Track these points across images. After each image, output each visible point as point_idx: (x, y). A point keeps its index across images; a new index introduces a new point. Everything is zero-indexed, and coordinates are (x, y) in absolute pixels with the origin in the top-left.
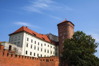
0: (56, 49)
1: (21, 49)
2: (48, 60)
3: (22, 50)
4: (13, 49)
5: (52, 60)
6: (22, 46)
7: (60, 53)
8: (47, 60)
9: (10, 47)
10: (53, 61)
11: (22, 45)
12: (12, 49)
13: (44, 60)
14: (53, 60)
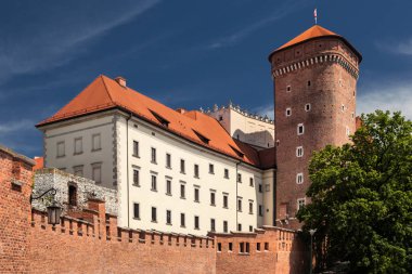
0: (261, 189)
1: (112, 195)
2: (248, 244)
3: (117, 201)
4: (83, 199)
5: (262, 246)
6: (115, 184)
7: (283, 204)
8: (242, 244)
9: (72, 189)
10: (266, 248)
11: (115, 177)
12: (81, 198)
13: (231, 244)
14: (266, 244)
